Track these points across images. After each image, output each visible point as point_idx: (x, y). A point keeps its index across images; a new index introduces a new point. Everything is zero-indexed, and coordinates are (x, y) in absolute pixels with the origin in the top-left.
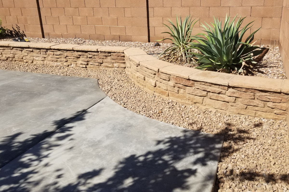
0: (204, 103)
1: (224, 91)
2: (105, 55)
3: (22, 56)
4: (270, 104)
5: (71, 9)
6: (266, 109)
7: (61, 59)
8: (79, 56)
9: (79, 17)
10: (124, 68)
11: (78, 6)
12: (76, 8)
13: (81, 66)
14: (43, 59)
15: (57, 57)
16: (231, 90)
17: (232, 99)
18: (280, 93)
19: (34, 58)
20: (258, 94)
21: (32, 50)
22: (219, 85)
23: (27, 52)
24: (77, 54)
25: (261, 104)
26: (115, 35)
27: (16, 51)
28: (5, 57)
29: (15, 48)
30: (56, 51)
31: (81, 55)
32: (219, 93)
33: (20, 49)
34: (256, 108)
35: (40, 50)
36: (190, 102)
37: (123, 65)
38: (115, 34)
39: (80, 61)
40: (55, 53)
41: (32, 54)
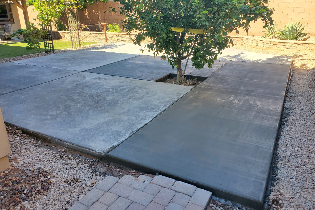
0: (284, 51)
1: (292, 45)
4: (308, 48)
6: (307, 50)
10: (242, 44)
16: (295, 44)
17: (295, 48)
18: (312, 44)
20: (305, 45)
22: (291, 43)
25: (305, 48)
32: (290, 46)
34: (303, 50)
36: (278, 51)
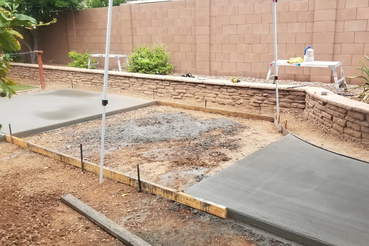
2: (283, 93)
3: (194, 91)
5: (244, 45)
7: (233, 96)
8: (253, 94)
9: (252, 55)
10: (302, 109)
11: (252, 42)
12: (249, 44)
13: (254, 104)
14: (215, 96)
15: (231, 94)
19: (206, 94)
21: (205, 86)
23: (200, 88)
24: (250, 92)
26: (290, 75)
27: (189, 86)
28: (177, 92)
29: (189, 84)
30: (230, 88)
31: (255, 93)
33: (194, 85)
35: (213, 87)
37: (302, 106)
38: (290, 73)
39: (253, 100)
40: (229, 90)
41: (204, 90)
